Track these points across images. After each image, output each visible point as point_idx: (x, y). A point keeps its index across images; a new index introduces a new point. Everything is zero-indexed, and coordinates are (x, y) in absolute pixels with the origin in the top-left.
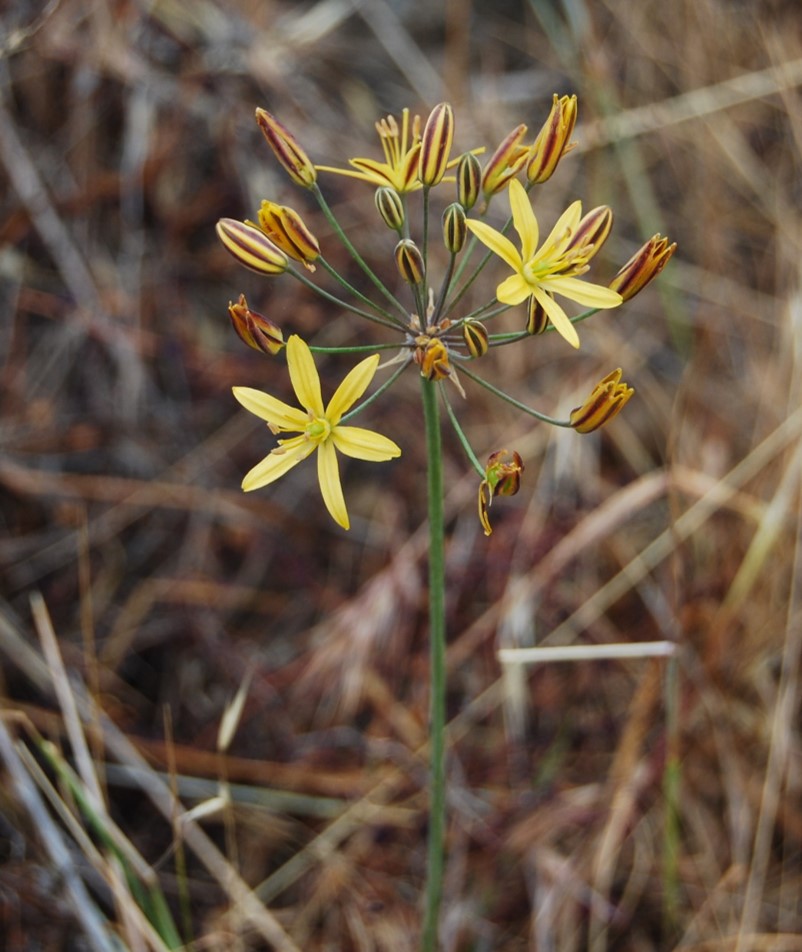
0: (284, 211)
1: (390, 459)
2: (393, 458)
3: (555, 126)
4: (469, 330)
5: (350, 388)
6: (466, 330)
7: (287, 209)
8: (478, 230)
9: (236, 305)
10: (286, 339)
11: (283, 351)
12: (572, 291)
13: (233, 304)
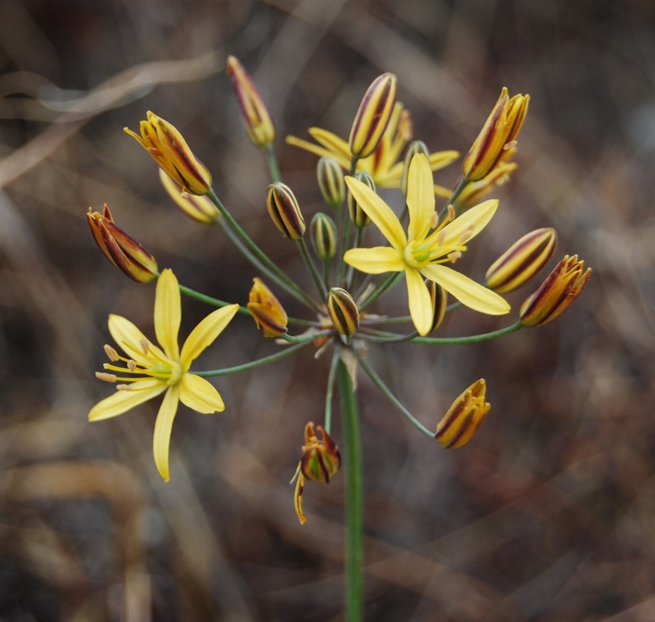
0: (160, 124)
1: (213, 412)
2: (216, 412)
3: (496, 119)
4: (333, 299)
5: (202, 334)
6: (330, 299)
7: (164, 122)
8: (355, 188)
9: (96, 213)
10: (160, 271)
11: (154, 282)
12: (456, 287)
13: (93, 212)
